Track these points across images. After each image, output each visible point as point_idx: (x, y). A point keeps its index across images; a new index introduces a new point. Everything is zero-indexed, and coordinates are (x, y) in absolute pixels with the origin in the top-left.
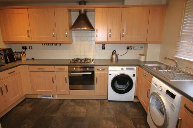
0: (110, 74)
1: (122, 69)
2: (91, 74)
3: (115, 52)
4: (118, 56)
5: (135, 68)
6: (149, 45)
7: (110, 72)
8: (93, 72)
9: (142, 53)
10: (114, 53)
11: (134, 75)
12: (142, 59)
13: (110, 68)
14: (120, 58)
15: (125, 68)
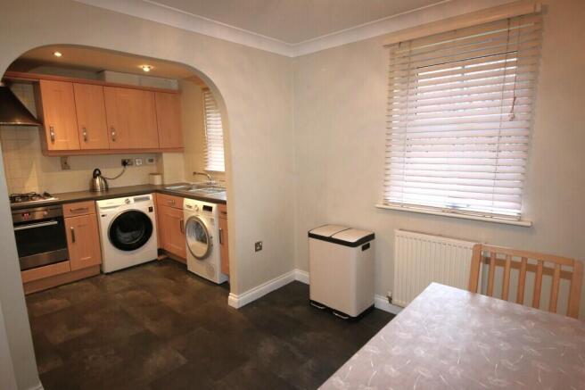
0: (103, 216)
1: (128, 202)
2: (56, 222)
3: (97, 172)
4: (108, 181)
5: (150, 196)
6: (164, 155)
7: (102, 212)
8: (61, 219)
9: (155, 171)
10: (96, 174)
11: (151, 210)
12: (157, 181)
13: (101, 203)
14: (111, 184)
15: (131, 199)
